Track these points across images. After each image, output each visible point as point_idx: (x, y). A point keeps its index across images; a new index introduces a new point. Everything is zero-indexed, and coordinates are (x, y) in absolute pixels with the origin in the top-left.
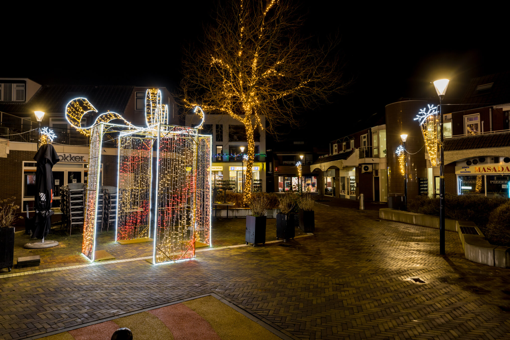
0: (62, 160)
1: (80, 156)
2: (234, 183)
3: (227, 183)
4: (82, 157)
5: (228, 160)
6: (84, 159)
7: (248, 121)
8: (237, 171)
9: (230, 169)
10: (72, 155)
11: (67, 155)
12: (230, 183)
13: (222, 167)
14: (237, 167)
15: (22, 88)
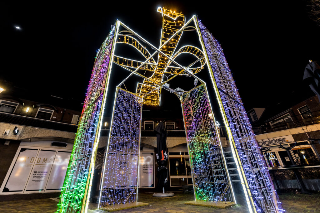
0: (262, 145)
1: (282, 138)
4: (284, 139)
6: (286, 140)
10: (275, 139)
11: (271, 140)
15: (254, 114)
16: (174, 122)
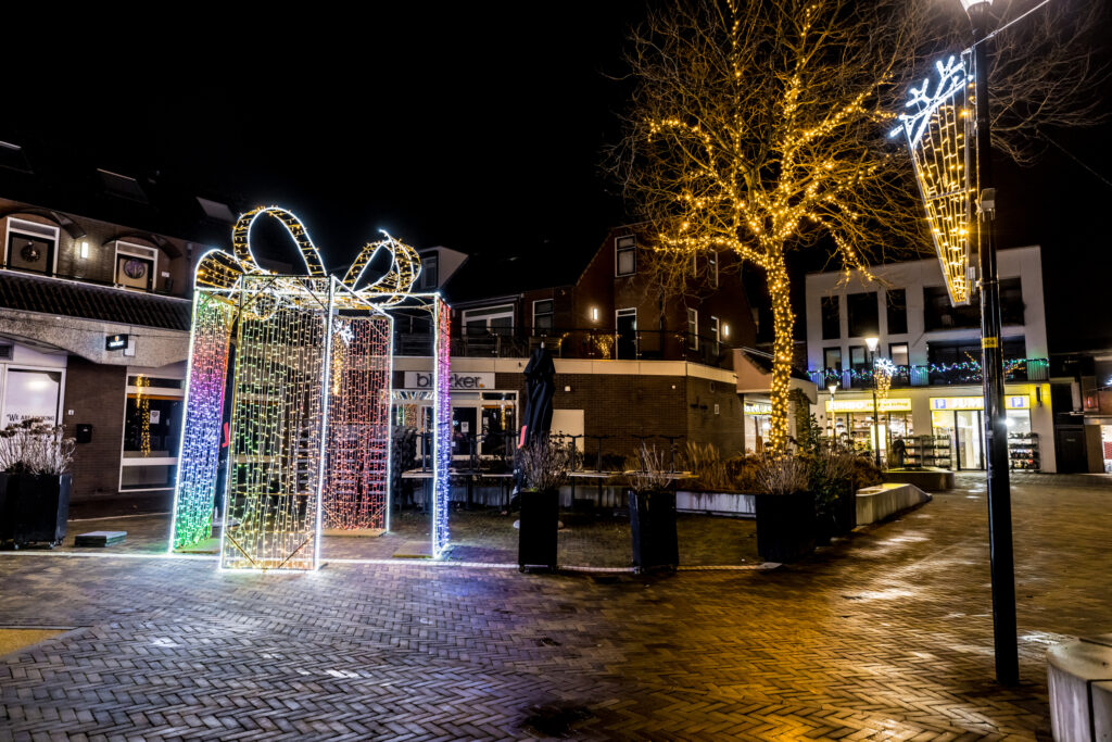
1: (473, 377)
2: (946, 443)
3: (926, 443)
4: (477, 379)
5: (925, 379)
6: (480, 382)
7: (773, 259)
8: (956, 412)
9: (932, 407)
10: (460, 375)
12: (936, 443)
13: (908, 401)
14: (955, 400)
15: (433, 265)
16: (156, 251)
